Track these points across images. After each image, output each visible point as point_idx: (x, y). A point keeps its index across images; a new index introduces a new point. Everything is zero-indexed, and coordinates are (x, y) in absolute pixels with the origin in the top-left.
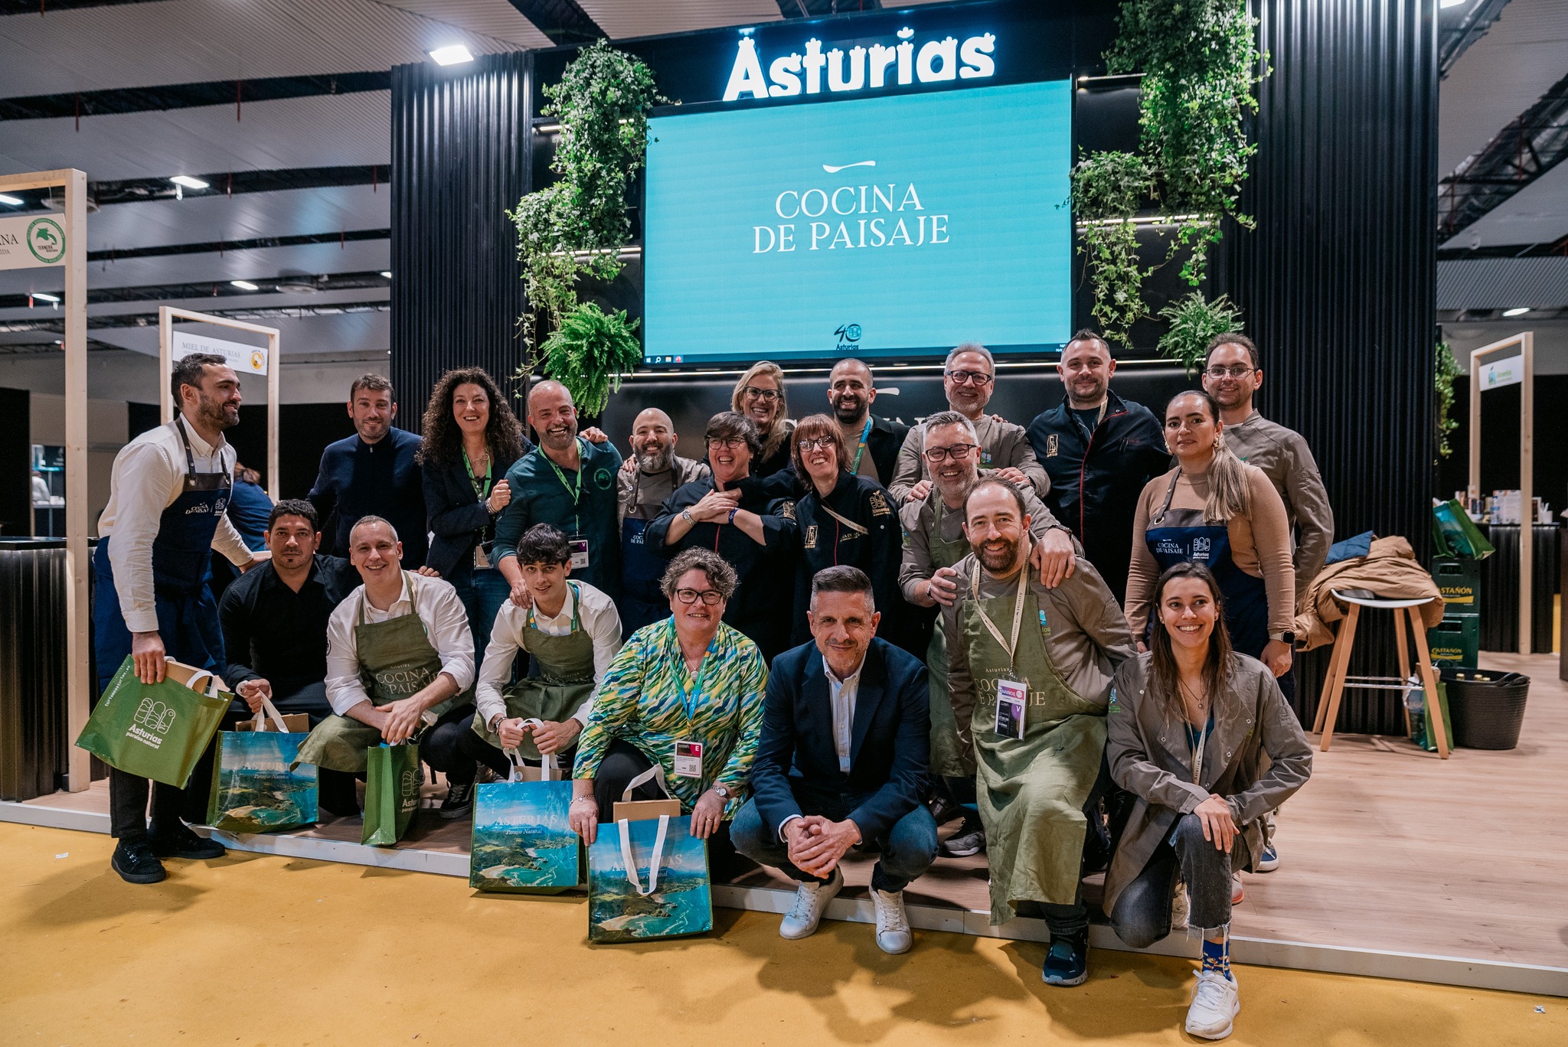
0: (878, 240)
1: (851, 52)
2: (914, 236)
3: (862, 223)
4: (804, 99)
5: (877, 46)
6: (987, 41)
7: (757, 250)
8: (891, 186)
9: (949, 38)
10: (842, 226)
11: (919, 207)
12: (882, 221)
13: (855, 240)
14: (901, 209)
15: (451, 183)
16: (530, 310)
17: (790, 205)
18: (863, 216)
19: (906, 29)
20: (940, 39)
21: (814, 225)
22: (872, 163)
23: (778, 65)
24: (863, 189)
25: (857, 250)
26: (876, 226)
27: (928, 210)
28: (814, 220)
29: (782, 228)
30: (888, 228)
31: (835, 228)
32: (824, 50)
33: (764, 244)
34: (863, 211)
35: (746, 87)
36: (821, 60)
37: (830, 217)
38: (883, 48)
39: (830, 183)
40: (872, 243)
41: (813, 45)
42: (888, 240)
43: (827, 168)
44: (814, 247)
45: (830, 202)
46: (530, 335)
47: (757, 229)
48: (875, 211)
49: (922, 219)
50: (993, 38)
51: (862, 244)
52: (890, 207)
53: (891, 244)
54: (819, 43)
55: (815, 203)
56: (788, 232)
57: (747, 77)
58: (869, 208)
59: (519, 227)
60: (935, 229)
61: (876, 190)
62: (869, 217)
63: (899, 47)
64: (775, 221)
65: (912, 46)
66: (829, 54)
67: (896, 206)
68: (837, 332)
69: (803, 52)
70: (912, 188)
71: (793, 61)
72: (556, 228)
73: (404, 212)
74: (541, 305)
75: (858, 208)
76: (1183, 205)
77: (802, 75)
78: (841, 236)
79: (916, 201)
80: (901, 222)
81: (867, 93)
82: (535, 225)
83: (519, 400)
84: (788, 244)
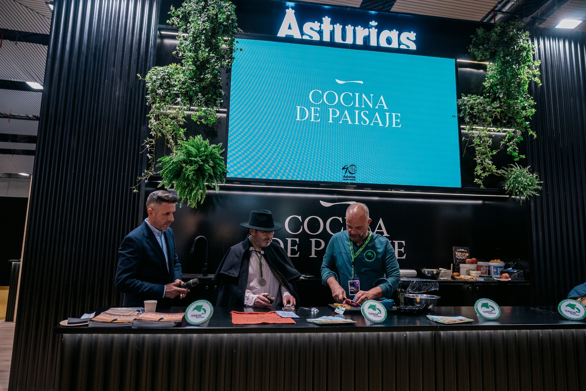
0: (365, 122)
1: (346, 27)
2: (384, 123)
3: (357, 112)
4: (321, 43)
5: (360, 27)
6: (413, 35)
7: (298, 119)
8: (372, 95)
9: (394, 30)
10: (346, 112)
11: (386, 108)
12: (367, 112)
13: (353, 121)
14: (377, 107)
15: (95, 53)
16: (151, 137)
17: (317, 97)
18: (357, 109)
19: (373, 22)
20: (391, 30)
21: (331, 110)
22: (362, 82)
23: (307, 26)
24: (357, 94)
25: (353, 126)
26: (364, 113)
27: (390, 111)
28: (331, 107)
29: (313, 108)
30: (371, 116)
31: (342, 113)
32: (333, 23)
33: (303, 115)
34: (357, 106)
35: (290, 33)
36: (331, 27)
37: (339, 106)
38: (363, 28)
39: (340, 89)
40: (362, 123)
41: (327, 20)
42: (370, 123)
43: (337, 81)
44: (331, 121)
45: (340, 98)
46: (150, 153)
47: (298, 108)
48: (363, 106)
49: (387, 114)
50: (415, 34)
51: (357, 123)
52: (371, 106)
53: (372, 124)
54: (330, 19)
55: (331, 98)
56: (316, 111)
57: (290, 28)
58: (360, 104)
59: (149, 85)
60: (394, 120)
61: (364, 96)
62: (360, 109)
63: (370, 29)
64: (309, 105)
65: (377, 30)
66: (335, 25)
67: (374, 106)
68: (343, 168)
69: (321, 22)
70: (382, 97)
71: (316, 25)
72: (175, 89)
73: (57, 65)
74: (159, 134)
75: (355, 104)
76: (509, 124)
77: (320, 32)
78: (346, 117)
79: (384, 105)
80: (377, 114)
81: (354, 46)
82: (161, 85)
83: (135, 193)
84: (316, 118)
